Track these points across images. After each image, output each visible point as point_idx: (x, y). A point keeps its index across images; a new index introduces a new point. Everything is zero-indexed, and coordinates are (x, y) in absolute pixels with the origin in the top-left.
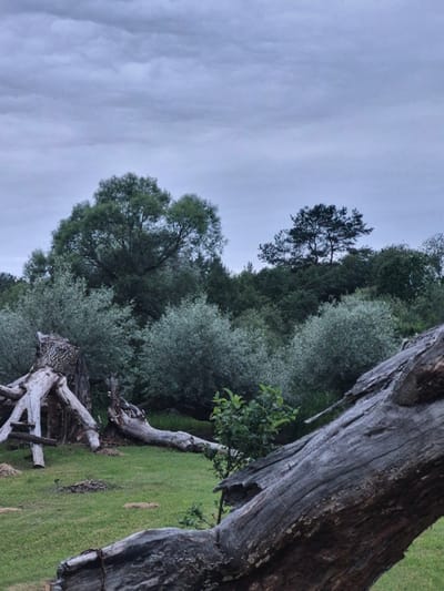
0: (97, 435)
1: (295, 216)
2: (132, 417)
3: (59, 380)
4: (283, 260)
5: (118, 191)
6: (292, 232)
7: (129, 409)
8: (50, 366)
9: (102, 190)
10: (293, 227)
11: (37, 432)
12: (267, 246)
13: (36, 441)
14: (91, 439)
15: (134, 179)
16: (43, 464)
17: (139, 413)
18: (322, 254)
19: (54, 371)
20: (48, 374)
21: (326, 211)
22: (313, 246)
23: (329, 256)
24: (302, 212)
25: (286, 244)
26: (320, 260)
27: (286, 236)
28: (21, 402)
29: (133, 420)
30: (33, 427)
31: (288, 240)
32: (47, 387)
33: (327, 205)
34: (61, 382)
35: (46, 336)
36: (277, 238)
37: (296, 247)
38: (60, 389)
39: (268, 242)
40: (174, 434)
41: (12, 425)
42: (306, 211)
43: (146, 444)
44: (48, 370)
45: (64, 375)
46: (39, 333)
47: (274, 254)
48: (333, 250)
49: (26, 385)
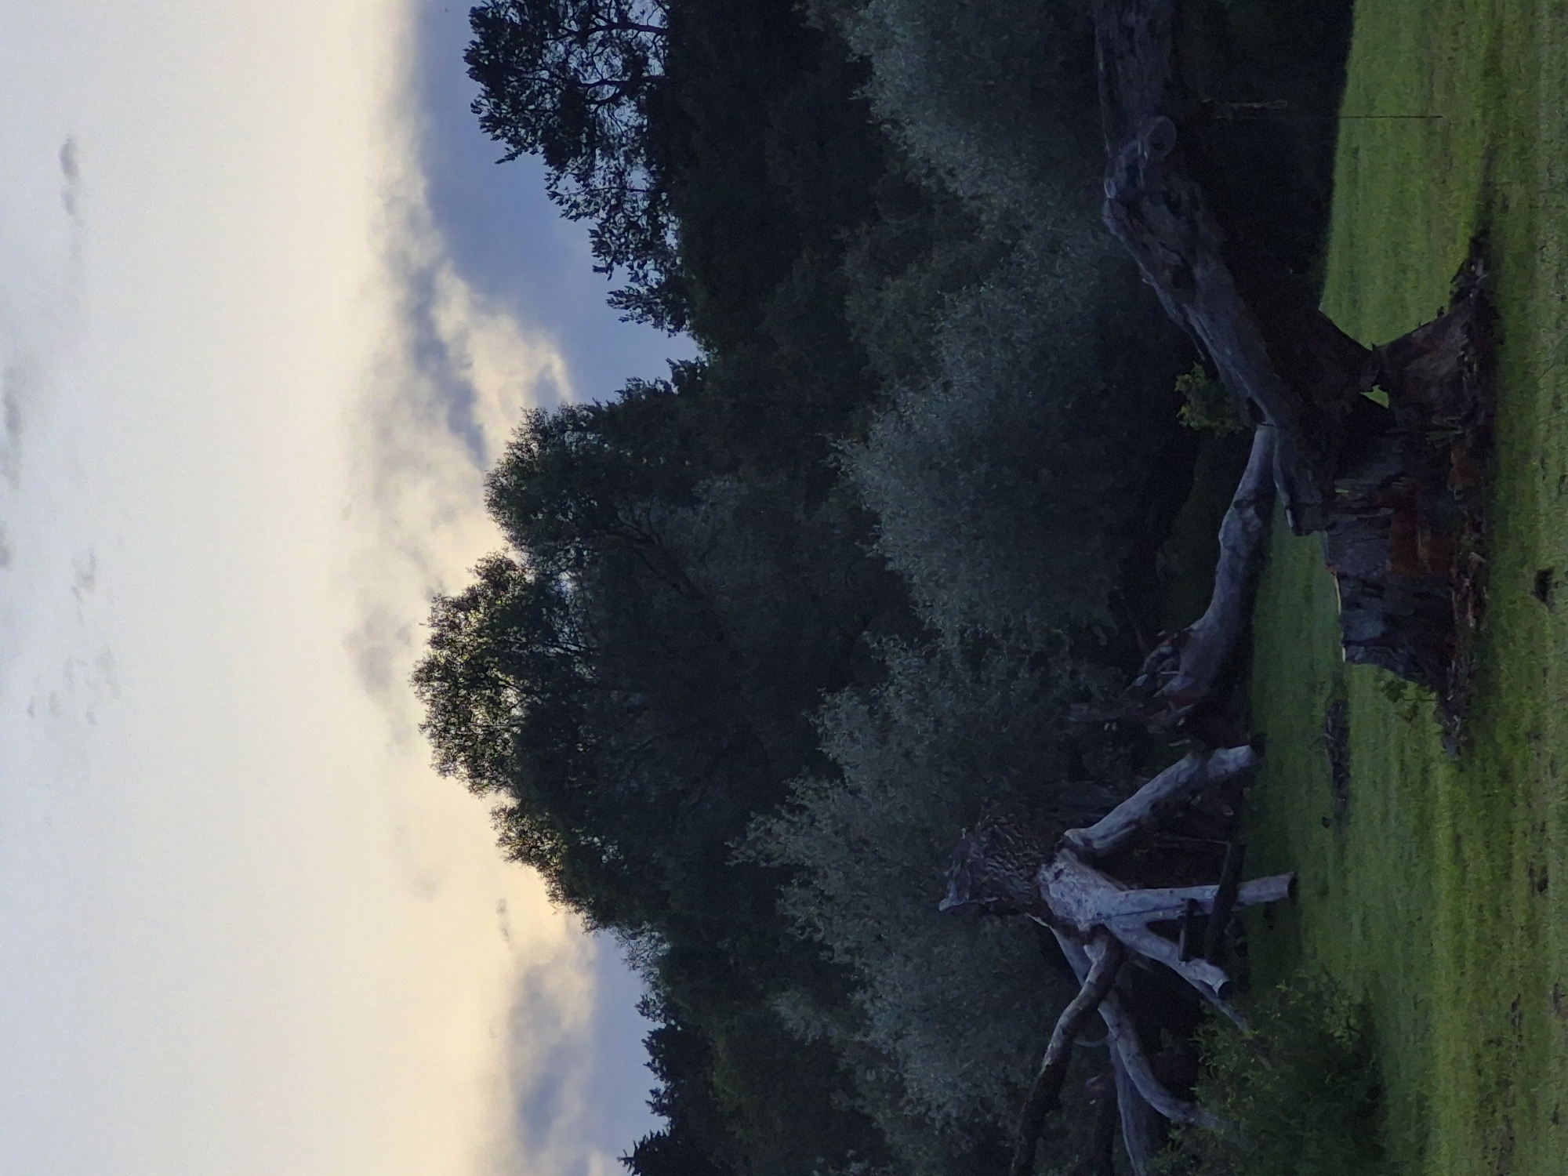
0: (1221, 754)
1: (502, 147)
2: (1176, 668)
3: (1073, 848)
4: (652, 195)
5: (467, 719)
6: (557, 158)
7: (1153, 676)
8: (1035, 870)
9: (463, 770)
10: (540, 158)
11: (1208, 893)
12: (600, 248)
13: (1229, 895)
14: (1231, 767)
15: (431, 666)
16: (1286, 878)
17: (1164, 649)
18: (636, 62)
19: (1050, 861)
20: (1057, 875)
21: (488, 40)
22: (609, 91)
23: (646, 37)
24: (492, 123)
25: (597, 181)
26: (656, 68)
27: (569, 184)
28: (1129, 939)
29: (1185, 665)
30: (1193, 903)
31: (583, 177)
32: (1092, 876)
33: (470, 36)
34: (1078, 842)
35: (951, 886)
36: (574, 211)
37: (609, 151)
38: (1096, 845)
39: (587, 245)
40: (1224, 553)
41: (1186, 958)
42: (486, 110)
43: (1248, 629)
44: (1046, 874)
45: (1060, 834)
46: (943, 906)
47: (632, 225)
48: (625, 23)
49: (1083, 927)
